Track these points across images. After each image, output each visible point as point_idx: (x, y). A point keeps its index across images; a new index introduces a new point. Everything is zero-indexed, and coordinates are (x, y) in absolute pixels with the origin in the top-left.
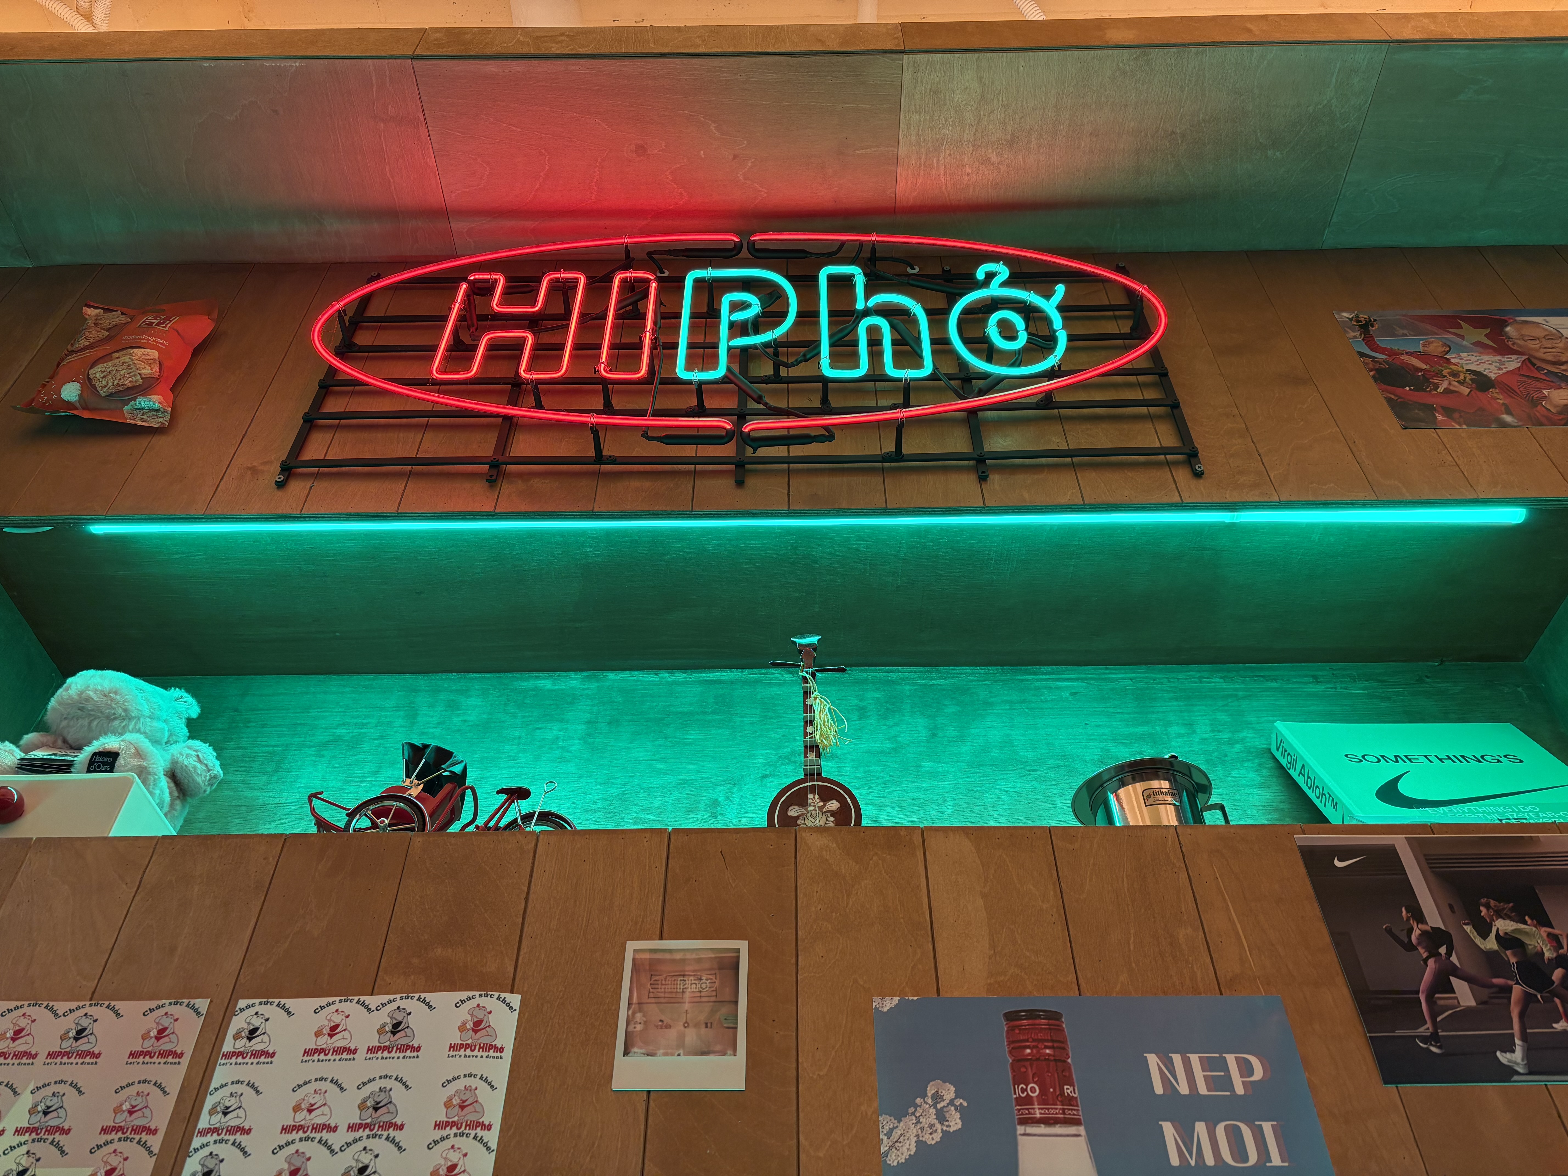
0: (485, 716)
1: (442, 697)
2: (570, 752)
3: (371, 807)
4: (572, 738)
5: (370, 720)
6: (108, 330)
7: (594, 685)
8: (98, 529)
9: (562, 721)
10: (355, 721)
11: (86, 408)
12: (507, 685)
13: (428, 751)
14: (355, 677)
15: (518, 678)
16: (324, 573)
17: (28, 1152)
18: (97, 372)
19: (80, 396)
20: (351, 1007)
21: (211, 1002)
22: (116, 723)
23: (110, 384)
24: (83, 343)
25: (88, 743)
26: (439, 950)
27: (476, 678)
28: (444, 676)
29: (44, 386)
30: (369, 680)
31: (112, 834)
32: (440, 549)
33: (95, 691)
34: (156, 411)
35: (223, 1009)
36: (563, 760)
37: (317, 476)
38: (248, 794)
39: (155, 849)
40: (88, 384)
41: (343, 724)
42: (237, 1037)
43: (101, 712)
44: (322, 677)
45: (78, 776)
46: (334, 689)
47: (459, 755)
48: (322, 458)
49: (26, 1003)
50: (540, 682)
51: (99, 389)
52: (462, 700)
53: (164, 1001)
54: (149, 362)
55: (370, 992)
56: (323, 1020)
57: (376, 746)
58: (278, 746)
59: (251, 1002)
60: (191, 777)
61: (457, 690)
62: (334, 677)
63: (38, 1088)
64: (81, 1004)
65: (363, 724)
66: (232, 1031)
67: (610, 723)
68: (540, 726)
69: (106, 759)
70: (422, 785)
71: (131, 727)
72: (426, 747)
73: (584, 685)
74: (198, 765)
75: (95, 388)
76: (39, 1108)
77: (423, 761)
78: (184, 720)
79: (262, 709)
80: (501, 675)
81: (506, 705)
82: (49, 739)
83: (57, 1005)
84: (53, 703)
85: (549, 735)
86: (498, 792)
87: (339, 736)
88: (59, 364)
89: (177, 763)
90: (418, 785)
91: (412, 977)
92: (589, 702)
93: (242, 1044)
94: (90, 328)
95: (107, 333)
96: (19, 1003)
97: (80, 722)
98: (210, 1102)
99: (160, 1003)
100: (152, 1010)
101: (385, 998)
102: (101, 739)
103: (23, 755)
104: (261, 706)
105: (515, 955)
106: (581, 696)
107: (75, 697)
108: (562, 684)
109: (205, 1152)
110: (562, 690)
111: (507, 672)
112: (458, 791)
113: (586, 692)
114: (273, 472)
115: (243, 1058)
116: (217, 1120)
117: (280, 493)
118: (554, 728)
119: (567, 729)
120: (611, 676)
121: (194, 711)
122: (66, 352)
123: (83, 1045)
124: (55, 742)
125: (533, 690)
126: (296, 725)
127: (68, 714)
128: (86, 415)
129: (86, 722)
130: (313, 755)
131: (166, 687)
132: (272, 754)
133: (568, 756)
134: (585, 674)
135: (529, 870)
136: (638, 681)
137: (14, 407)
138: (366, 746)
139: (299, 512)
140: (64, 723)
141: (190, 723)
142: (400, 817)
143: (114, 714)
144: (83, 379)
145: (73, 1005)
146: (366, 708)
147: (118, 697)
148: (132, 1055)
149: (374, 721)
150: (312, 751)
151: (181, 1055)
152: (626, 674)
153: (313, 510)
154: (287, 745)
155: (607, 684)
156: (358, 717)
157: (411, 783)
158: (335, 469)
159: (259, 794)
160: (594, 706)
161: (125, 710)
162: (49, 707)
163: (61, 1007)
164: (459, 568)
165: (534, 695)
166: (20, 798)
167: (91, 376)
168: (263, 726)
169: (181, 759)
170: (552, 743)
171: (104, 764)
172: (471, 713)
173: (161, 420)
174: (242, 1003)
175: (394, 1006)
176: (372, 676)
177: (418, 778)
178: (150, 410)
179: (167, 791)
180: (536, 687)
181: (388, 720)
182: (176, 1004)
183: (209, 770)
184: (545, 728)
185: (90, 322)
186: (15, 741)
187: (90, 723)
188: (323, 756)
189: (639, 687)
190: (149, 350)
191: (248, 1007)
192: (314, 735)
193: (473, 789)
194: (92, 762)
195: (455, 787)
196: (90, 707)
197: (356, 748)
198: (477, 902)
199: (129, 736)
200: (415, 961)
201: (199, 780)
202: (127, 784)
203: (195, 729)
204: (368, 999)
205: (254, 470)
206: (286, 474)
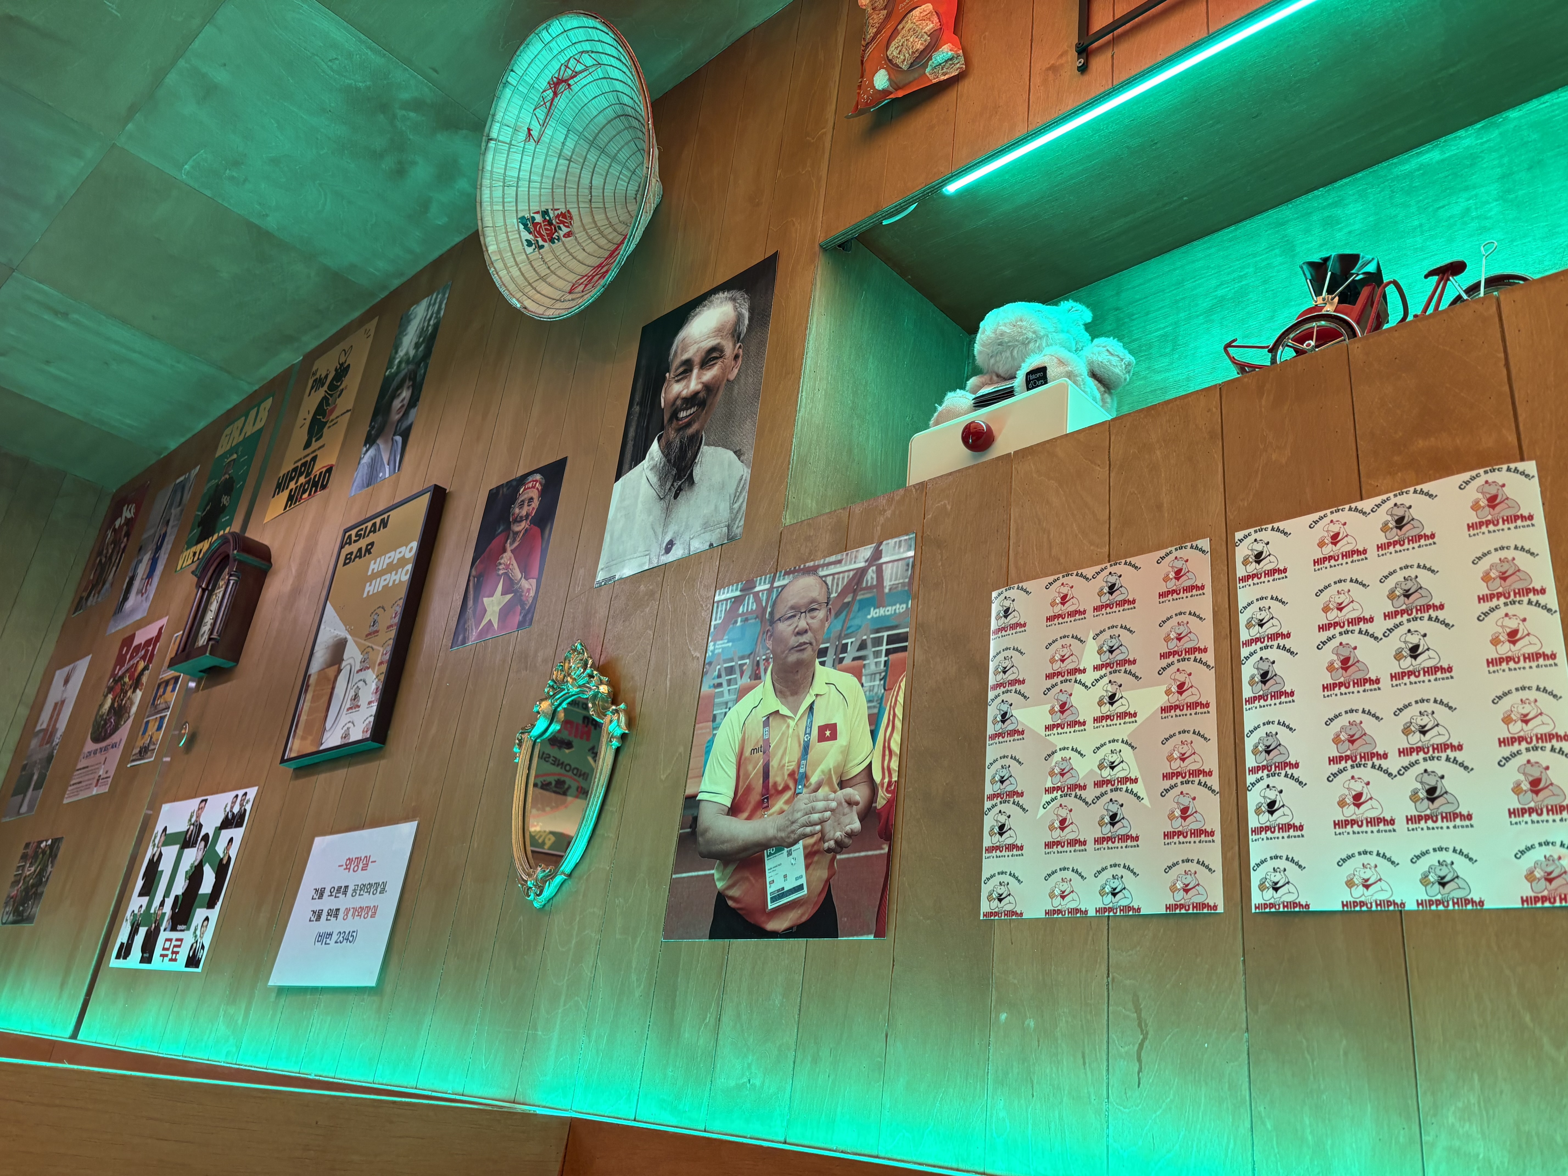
0: (1371, 219)
1: (1315, 218)
2: (1490, 218)
3: (1291, 336)
4: (1487, 202)
5: (1247, 270)
6: (885, 8)
7: (1495, 134)
8: (951, 189)
9: (1466, 189)
10: (1232, 276)
11: (897, 88)
12: (1386, 176)
13: (1330, 264)
14: (1216, 235)
15: (1395, 164)
16: (1152, 141)
17: (1110, 682)
18: (893, 51)
19: (890, 79)
20: (1345, 515)
21: (1211, 540)
22: (1031, 345)
23: (907, 55)
24: (872, 31)
25: (1019, 368)
26: (1420, 442)
27: (1346, 184)
28: (1310, 196)
29: (860, 87)
30: (1231, 232)
31: (1069, 430)
32: (1264, 56)
33: (1005, 325)
34: (951, 59)
35: (1224, 544)
36: (1484, 230)
37: (1114, 42)
38: (1158, 377)
39: (1109, 431)
40: (891, 66)
41: (1222, 284)
42: (1245, 562)
43: (1016, 341)
44: (1183, 249)
45: (1022, 396)
46: (1200, 255)
47: (1365, 256)
48: (1111, 20)
49: (1061, 576)
50: (1424, 157)
51: (901, 65)
52: (1339, 212)
53: (1170, 549)
54: (926, 18)
55: (1359, 497)
56: (1322, 531)
57: (1263, 293)
58: (1167, 326)
59: (1246, 532)
60: (1109, 370)
61: (1329, 205)
62: (1195, 243)
63: (1097, 635)
64: (1103, 566)
65: (1241, 277)
66: (1239, 559)
67: (1530, 168)
68: (1441, 204)
69: (1038, 375)
70: (1337, 298)
71: (1044, 345)
72: (1326, 260)
73: (1481, 138)
74: (1111, 358)
75: (898, 66)
76: (1105, 649)
77: (1329, 274)
78: (1083, 327)
79: (1140, 300)
80: (1375, 168)
81: (1391, 198)
82: (985, 378)
83: (1085, 572)
84: (977, 347)
85: (1456, 210)
86: (1426, 277)
87: (1222, 296)
88: (862, 61)
89: (1093, 362)
90: (1333, 299)
91: (1399, 474)
92: (1494, 155)
93: (1252, 568)
94: (871, 15)
95: (886, 12)
96: (1056, 577)
97: (1004, 355)
98: (1243, 619)
99: (1168, 550)
100: (1163, 558)
101: (1378, 500)
102: (1027, 360)
103: (974, 396)
104: (1138, 297)
105: (1513, 425)
106: (1482, 152)
107: (993, 335)
108: (1453, 148)
109: (1256, 657)
110: (1455, 155)
111: (1381, 162)
112: (1378, 291)
113: (1486, 145)
114: (1073, 60)
115: (1259, 578)
116: (1255, 631)
117: (1086, 78)
118: (1460, 200)
119: (1476, 195)
120: (1514, 114)
121: (1087, 316)
122: (863, 48)
123: (1118, 597)
124: (991, 379)
125: (1419, 170)
126: (1177, 302)
127: (993, 352)
128: (900, 94)
129: (1008, 354)
130: (1203, 323)
131: (1056, 304)
132: (1165, 336)
133: (1487, 223)
134: (1479, 126)
135: (1499, 335)
136: (1552, 105)
137: (847, 117)
138: (1253, 296)
139: (1110, 86)
140: (992, 361)
141: (1088, 327)
142: (1324, 336)
143: (1027, 338)
144: (886, 64)
145: (1098, 568)
146: (1238, 260)
147: (1024, 323)
148: (1161, 595)
149: (1251, 270)
150: (1201, 319)
151: (1203, 587)
152: (1534, 104)
153: (1124, 77)
154: (1176, 323)
155: (1512, 126)
156: (1234, 271)
157: (1324, 299)
158: (1128, 26)
159: (1167, 374)
160: (1502, 157)
161: (1034, 332)
162: (976, 352)
163: (1089, 572)
164: (1291, 67)
165: (1423, 174)
166: (988, 426)
167: (890, 57)
168: (1147, 314)
169: (1095, 358)
170: (1463, 217)
171: (1038, 379)
172: (1355, 222)
173: (958, 65)
174: (1239, 535)
175: (1390, 504)
176: (1233, 228)
177: (1329, 292)
178: (946, 61)
179: (1095, 388)
180: (1422, 165)
181: (1265, 263)
182: (1181, 548)
183: (1122, 360)
184: (1449, 204)
185: (870, 10)
186: (963, 387)
187: (1012, 353)
188: (1212, 321)
189: (1557, 112)
190: (923, 7)
191: (1246, 537)
192: (1197, 305)
193: (1395, 283)
194: (1028, 382)
195: (1374, 288)
196: (1006, 340)
197: (1242, 302)
198: (1448, 385)
199: (1047, 351)
200: (1397, 459)
201: (1117, 370)
202: (1063, 389)
203: (1094, 330)
204: (1360, 505)
205: (1053, 69)
206: (1084, 55)
